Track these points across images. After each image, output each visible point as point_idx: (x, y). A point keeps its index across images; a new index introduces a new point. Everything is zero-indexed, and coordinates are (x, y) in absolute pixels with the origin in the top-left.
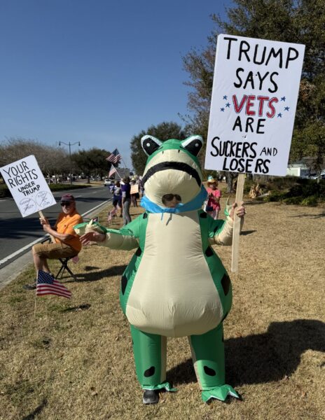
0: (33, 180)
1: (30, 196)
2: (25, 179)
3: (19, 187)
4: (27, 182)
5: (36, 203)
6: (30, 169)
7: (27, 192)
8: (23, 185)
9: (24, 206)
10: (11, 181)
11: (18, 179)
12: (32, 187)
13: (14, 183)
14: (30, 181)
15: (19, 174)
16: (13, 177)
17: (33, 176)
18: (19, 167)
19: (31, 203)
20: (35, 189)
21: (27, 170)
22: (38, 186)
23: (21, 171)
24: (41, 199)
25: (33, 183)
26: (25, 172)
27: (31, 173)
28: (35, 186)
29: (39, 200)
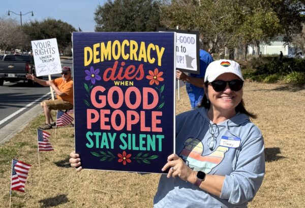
0: (51, 54)
1: (45, 64)
2: (46, 53)
3: (41, 56)
4: (47, 54)
5: (49, 69)
6: (52, 47)
7: (45, 61)
8: (44, 56)
9: (40, 69)
10: (36, 51)
11: (42, 51)
12: (50, 59)
13: (39, 53)
14: (49, 54)
15: (43, 48)
16: (39, 49)
17: (52, 51)
18: (45, 44)
19: (46, 68)
20: (51, 60)
21: (49, 47)
22: (54, 59)
23: (45, 46)
24: (53, 67)
25: (50, 56)
26: (48, 48)
27: (51, 49)
28: (51, 58)
29: (51, 68)
